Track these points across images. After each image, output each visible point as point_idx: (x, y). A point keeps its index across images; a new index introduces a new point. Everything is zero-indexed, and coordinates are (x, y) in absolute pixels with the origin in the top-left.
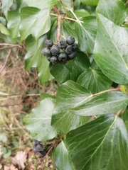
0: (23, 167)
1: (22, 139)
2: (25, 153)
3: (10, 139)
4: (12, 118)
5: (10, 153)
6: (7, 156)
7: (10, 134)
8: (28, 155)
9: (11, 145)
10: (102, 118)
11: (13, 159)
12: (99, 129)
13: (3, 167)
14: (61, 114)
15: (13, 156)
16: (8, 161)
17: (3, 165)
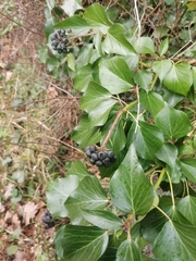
0: (28, 223)
1: (41, 189)
2: (36, 207)
3: (27, 182)
4: (39, 160)
5: (19, 199)
6: (15, 201)
7: (30, 176)
8: (39, 211)
9: (26, 190)
10: (96, 228)
11: (20, 207)
12: (90, 234)
13: (5, 212)
14: (76, 200)
15: (22, 203)
16: (13, 207)
17: (7, 209)
